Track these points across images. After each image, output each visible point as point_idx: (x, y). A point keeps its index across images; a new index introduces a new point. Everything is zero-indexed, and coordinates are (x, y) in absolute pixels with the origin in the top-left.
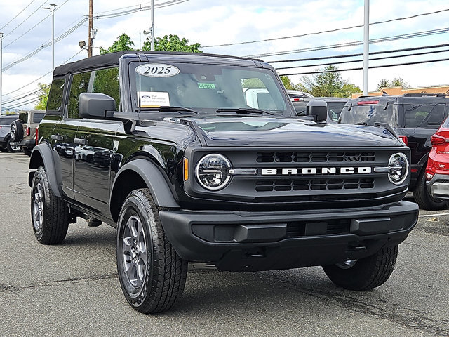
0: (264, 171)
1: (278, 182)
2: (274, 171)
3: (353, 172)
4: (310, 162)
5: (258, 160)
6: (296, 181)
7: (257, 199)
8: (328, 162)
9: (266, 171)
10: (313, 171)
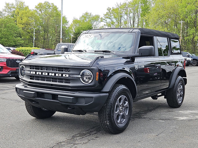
1: (36, 77)
3: (61, 76)
5: (30, 68)
7: (29, 82)
8: (51, 71)
9: (32, 73)
10: (47, 74)
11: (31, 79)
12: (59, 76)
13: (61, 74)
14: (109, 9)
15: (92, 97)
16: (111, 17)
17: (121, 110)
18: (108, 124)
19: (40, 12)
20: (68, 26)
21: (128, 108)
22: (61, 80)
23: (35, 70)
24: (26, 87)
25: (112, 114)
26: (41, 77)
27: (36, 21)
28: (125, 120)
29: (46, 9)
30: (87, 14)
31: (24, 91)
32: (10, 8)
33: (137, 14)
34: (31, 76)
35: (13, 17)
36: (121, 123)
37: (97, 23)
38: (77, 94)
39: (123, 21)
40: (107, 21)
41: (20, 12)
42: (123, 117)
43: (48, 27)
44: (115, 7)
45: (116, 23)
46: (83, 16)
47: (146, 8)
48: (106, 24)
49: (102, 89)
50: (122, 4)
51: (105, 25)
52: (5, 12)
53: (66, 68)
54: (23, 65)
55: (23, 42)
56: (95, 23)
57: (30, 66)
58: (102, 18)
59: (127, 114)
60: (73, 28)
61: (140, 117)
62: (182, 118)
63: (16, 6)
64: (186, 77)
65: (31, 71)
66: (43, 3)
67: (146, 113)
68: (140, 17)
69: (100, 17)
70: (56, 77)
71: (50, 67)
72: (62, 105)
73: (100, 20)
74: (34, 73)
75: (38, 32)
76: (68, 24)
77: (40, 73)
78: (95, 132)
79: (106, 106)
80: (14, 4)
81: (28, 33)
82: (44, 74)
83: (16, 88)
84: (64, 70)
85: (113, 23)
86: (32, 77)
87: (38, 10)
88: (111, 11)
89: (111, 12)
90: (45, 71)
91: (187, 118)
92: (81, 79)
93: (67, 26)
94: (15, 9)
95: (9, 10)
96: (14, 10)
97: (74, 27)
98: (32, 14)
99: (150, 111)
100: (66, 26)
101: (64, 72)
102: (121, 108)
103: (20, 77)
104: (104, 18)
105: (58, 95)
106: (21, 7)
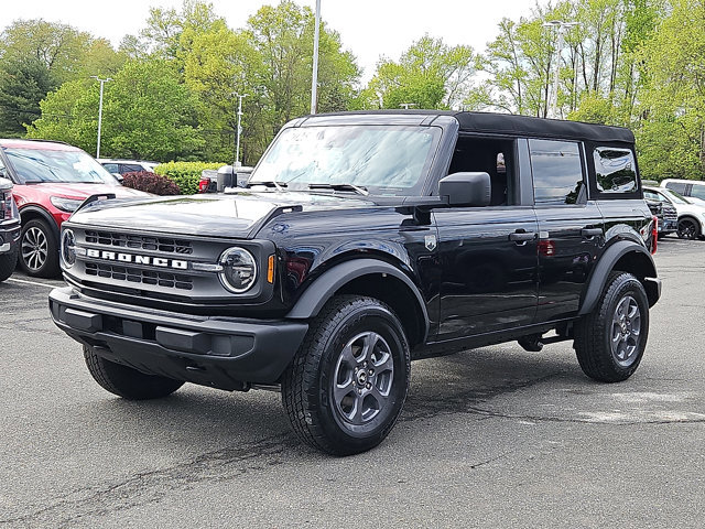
3: (166, 265)
5: (87, 239)
7: (84, 282)
8: (141, 249)
9: (90, 252)
10: (129, 258)
11: (88, 272)
12: (163, 265)
13: (166, 260)
14: (505, 26)
15: (251, 336)
16: (512, 55)
17: (361, 381)
18: (309, 421)
19: (263, 39)
20: (359, 86)
21: (392, 375)
22: (168, 277)
23: (98, 244)
24: (77, 297)
25: (322, 391)
26: (115, 268)
27: (249, 70)
28: (377, 411)
29: (285, 25)
30: (426, 41)
31: (68, 310)
32: (164, 26)
33: (609, 40)
34: (88, 264)
35: (174, 54)
36: (359, 420)
37: (463, 76)
38: (210, 324)
39: (555, 69)
40: (500, 69)
41: (195, 38)
42: (370, 401)
43: (288, 90)
44: (529, 17)
45: (532, 76)
46: (413, 51)
47: (645, 18)
48: (492, 78)
49: (290, 309)
50: (554, 5)
51: (489, 81)
52: (145, 40)
53: (180, 242)
54: (71, 228)
55: (201, 142)
56: (455, 74)
57: (88, 232)
58: (478, 57)
59: (387, 394)
60: (380, 95)
61: (461, 408)
62: (602, 417)
63: (185, 20)
64: (655, 277)
65: (87, 248)
66: (275, 6)
67: (489, 396)
68: (620, 54)
69: (475, 54)
70: (154, 269)
71: (137, 236)
72: (170, 356)
73: (472, 64)
74: (96, 254)
75: (252, 106)
76: (361, 79)
77: (112, 256)
78: (278, 448)
79: (303, 363)
80: (177, 13)
81: (222, 112)
82: (121, 257)
83: (51, 301)
84: (175, 246)
85: (519, 75)
86: (91, 267)
87: (258, 32)
88: (513, 30)
89: (513, 36)
90: (126, 248)
91: (623, 417)
92: (223, 275)
93: (355, 87)
94: (180, 29)
95: (162, 32)
96: (177, 30)
97: (384, 90)
98: (235, 44)
99: (512, 388)
100: (353, 86)
101: (174, 253)
102: (363, 374)
103: (63, 267)
104: (485, 55)
105: (153, 325)
106: (201, 20)
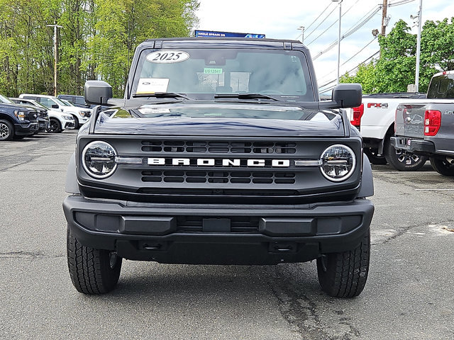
0: (151, 161)
1: (167, 173)
2: (162, 161)
3: (263, 165)
4: (208, 153)
5: (143, 149)
6: (189, 173)
8: (230, 153)
11: (144, 180)
12: (259, 165)
13: (264, 161)
15: (359, 214)
23: (163, 152)
31: (126, 218)
34: (144, 172)
53: (279, 144)
57: (143, 141)
65: (147, 157)
70: (247, 169)
77: (187, 162)
82: (200, 162)
84: (275, 148)
86: (146, 174)
101: (274, 154)
105: (259, 217)
